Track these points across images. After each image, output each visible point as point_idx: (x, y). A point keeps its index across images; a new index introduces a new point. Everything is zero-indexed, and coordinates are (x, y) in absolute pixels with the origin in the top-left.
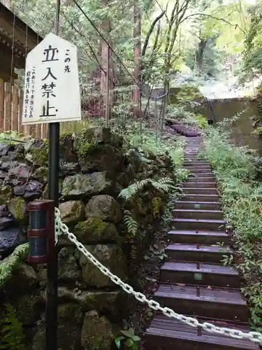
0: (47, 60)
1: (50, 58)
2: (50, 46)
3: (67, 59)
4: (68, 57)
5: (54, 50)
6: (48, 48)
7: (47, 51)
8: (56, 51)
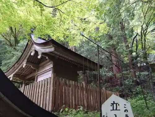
0: (113, 110)
1: (115, 108)
2: (114, 102)
3: (126, 110)
4: (125, 109)
5: (116, 104)
6: (113, 103)
7: (113, 104)
8: (117, 104)
